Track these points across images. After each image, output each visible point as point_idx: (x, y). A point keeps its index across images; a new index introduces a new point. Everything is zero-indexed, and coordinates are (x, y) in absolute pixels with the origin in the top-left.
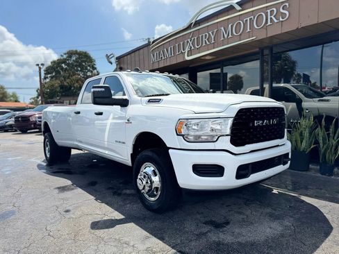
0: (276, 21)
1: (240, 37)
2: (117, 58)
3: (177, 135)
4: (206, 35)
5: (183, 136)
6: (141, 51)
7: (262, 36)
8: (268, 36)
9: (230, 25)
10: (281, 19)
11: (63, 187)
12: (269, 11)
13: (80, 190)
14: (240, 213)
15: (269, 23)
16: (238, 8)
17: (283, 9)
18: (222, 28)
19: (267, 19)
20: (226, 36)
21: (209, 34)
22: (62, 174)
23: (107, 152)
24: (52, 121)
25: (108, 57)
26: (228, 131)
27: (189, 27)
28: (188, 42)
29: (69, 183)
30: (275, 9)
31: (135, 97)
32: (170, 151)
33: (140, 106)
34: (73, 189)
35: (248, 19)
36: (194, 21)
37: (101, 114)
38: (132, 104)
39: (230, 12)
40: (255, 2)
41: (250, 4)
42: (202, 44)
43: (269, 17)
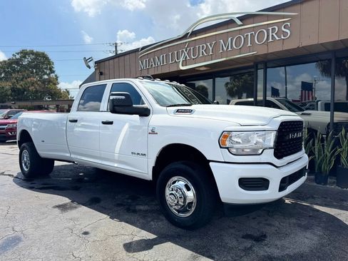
0: (277, 38)
1: (240, 51)
2: (96, 63)
3: (221, 147)
4: (203, 46)
5: (227, 148)
6: (127, 57)
7: (263, 51)
8: (270, 52)
9: (230, 39)
10: (282, 37)
11: (62, 205)
12: (270, 28)
13: (84, 209)
15: (271, 40)
16: (239, 22)
17: (285, 28)
18: (222, 41)
19: (268, 36)
20: (225, 49)
21: (207, 45)
22: (52, 190)
23: (116, 165)
24: (33, 129)
25: (86, 60)
26: (272, 144)
27: (185, 37)
28: (183, 51)
29: (66, 200)
30: (276, 27)
31: (158, 106)
32: (211, 164)
33: (167, 116)
34: (76, 208)
35: (249, 34)
36: (190, 31)
37: (111, 123)
38: (155, 113)
39: (230, 26)
40: (256, 19)
41: (251, 20)
42: (199, 54)
43: (271, 34)
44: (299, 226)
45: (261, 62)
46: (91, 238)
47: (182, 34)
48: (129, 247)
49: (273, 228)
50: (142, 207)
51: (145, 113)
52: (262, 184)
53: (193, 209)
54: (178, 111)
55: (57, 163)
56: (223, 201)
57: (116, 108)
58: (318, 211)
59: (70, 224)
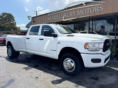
0: (98, 11)
1: (85, 15)
2: (32, 18)
3: (85, 48)
4: (71, 13)
5: (88, 49)
7: (93, 15)
8: (95, 15)
9: (81, 10)
10: (100, 10)
11: (25, 68)
12: (96, 7)
13: (33, 69)
14: (99, 74)
15: (96, 11)
16: (85, 5)
17: (101, 7)
18: (78, 11)
19: (95, 10)
20: (79, 14)
21: (73, 13)
22: (20, 62)
23: (44, 54)
24: (12, 41)
26: (102, 47)
27: (65, 9)
28: (64, 14)
29: (26, 66)
30: (98, 7)
32: (81, 54)
34: (31, 69)
35: (88, 9)
36: (67, 7)
37: (43, 39)
38: (60, 36)
39: (81, 6)
40: (91, 4)
41: (89, 4)
42: (70, 16)
43: (96, 9)
44: (108, 74)
45: (91, 19)
46: (39, 79)
47: (64, 8)
48: (53, 82)
49: (100, 75)
50: (54, 68)
51: (55, 36)
52: (99, 61)
53: (74, 69)
54: (68, 36)
55: (20, 53)
56: (85, 66)
57: (46, 34)
58: (113, 69)
59: (30, 75)
